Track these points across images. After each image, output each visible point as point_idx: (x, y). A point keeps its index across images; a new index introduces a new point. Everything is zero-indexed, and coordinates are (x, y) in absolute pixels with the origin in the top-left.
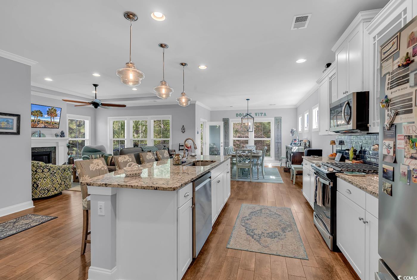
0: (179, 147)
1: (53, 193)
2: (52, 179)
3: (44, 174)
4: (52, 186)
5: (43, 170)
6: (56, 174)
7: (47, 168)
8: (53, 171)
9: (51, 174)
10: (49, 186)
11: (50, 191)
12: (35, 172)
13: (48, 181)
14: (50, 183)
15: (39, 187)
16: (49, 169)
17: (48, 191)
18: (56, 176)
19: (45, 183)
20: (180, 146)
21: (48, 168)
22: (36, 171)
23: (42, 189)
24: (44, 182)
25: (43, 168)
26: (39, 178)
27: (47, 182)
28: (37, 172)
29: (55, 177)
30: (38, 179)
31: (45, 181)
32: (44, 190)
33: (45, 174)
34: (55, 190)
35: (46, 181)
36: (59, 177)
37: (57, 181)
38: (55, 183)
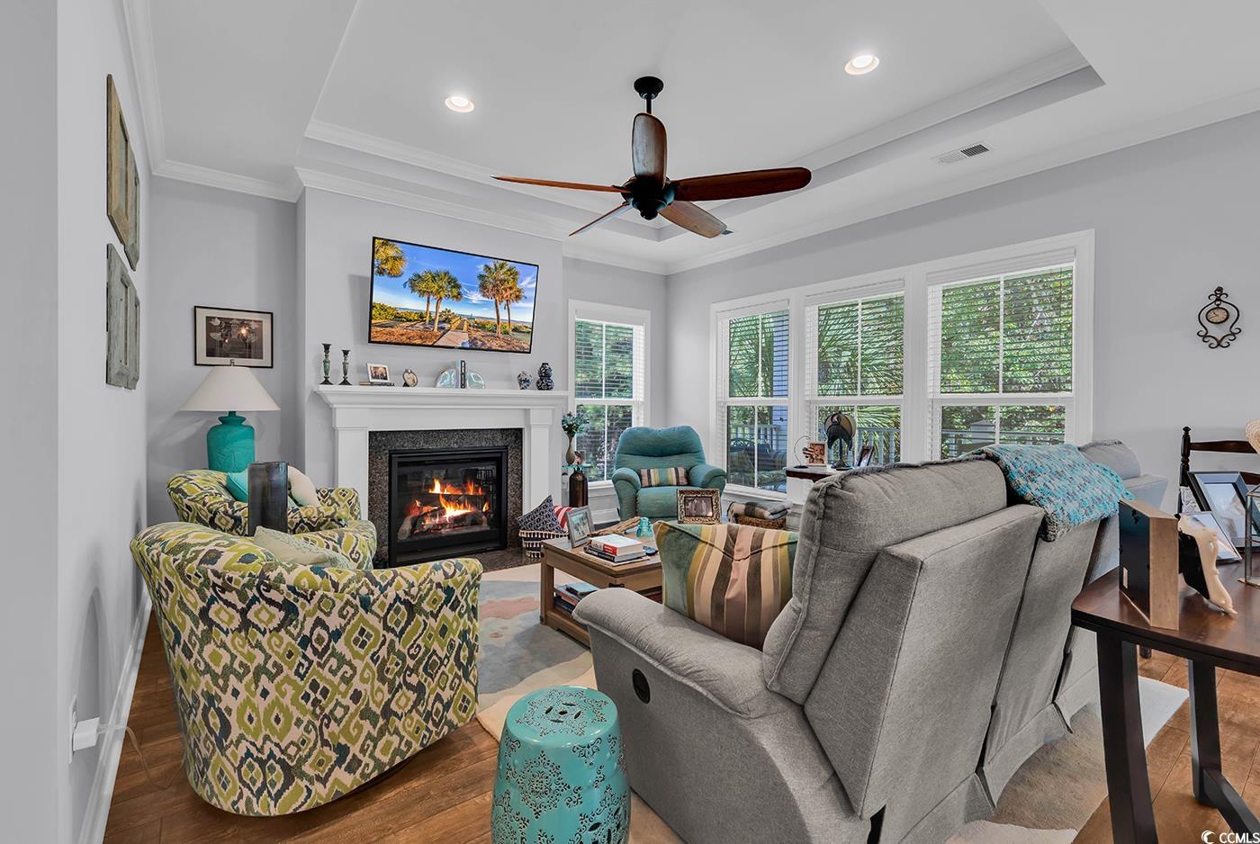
0: (1185, 455)
1: (322, 793)
2: (314, 686)
3: (259, 646)
4: (313, 735)
5: (243, 613)
6: (340, 646)
7: (271, 602)
8: (319, 623)
9: (305, 642)
10: (295, 734)
11: (303, 775)
12: (202, 626)
13: (286, 701)
14: (296, 714)
15: (233, 736)
16: (289, 609)
17: (290, 774)
18: (342, 660)
19: (268, 712)
20: (1188, 446)
21: (279, 598)
22: (204, 612)
23: (248, 754)
24: (262, 704)
25: (242, 595)
26: (228, 670)
27: (276, 703)
28: (210, 623)
29: (333, 662)
30: (225, 676)
31: (265, 693)
32: (262, 763)
33: (264, 640)
34: (339, 762)
35: (273, 694)
36: (367, 665)
37: (356, 696)
38: (339, 712)
